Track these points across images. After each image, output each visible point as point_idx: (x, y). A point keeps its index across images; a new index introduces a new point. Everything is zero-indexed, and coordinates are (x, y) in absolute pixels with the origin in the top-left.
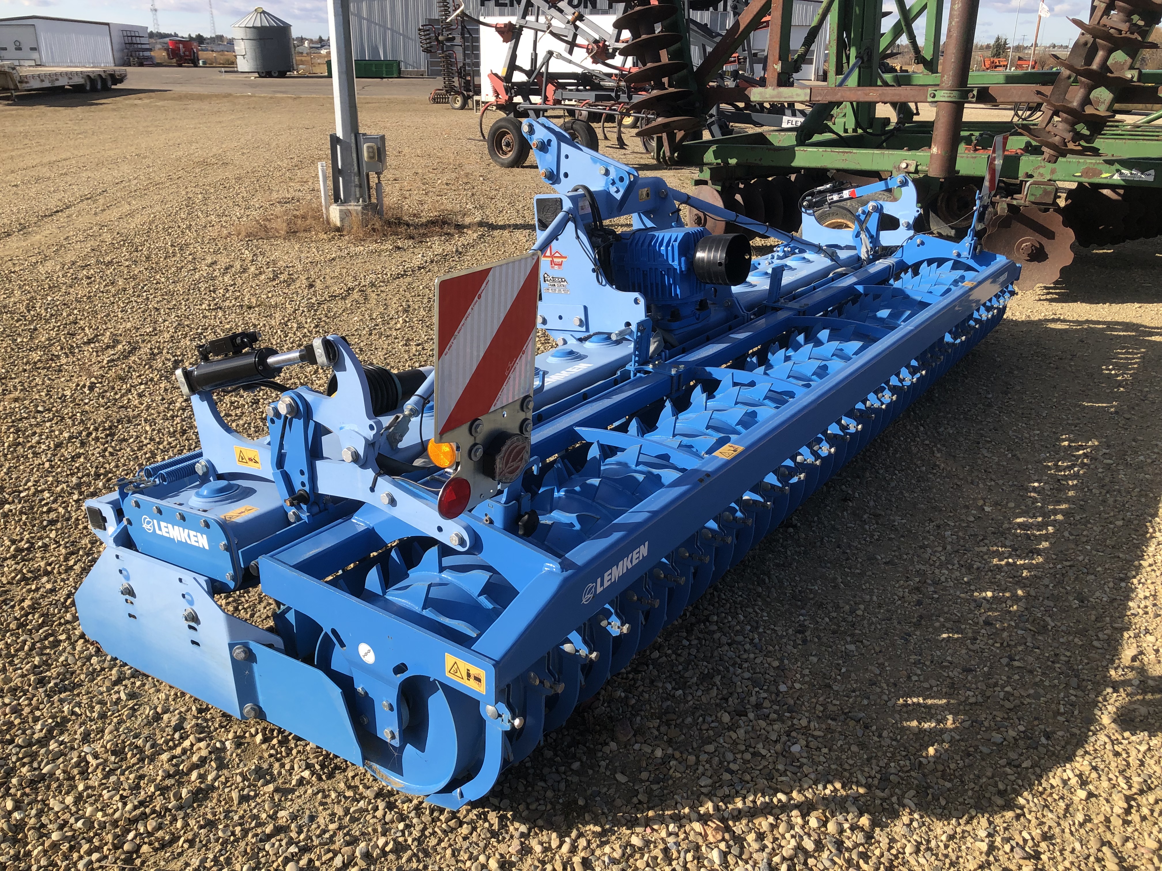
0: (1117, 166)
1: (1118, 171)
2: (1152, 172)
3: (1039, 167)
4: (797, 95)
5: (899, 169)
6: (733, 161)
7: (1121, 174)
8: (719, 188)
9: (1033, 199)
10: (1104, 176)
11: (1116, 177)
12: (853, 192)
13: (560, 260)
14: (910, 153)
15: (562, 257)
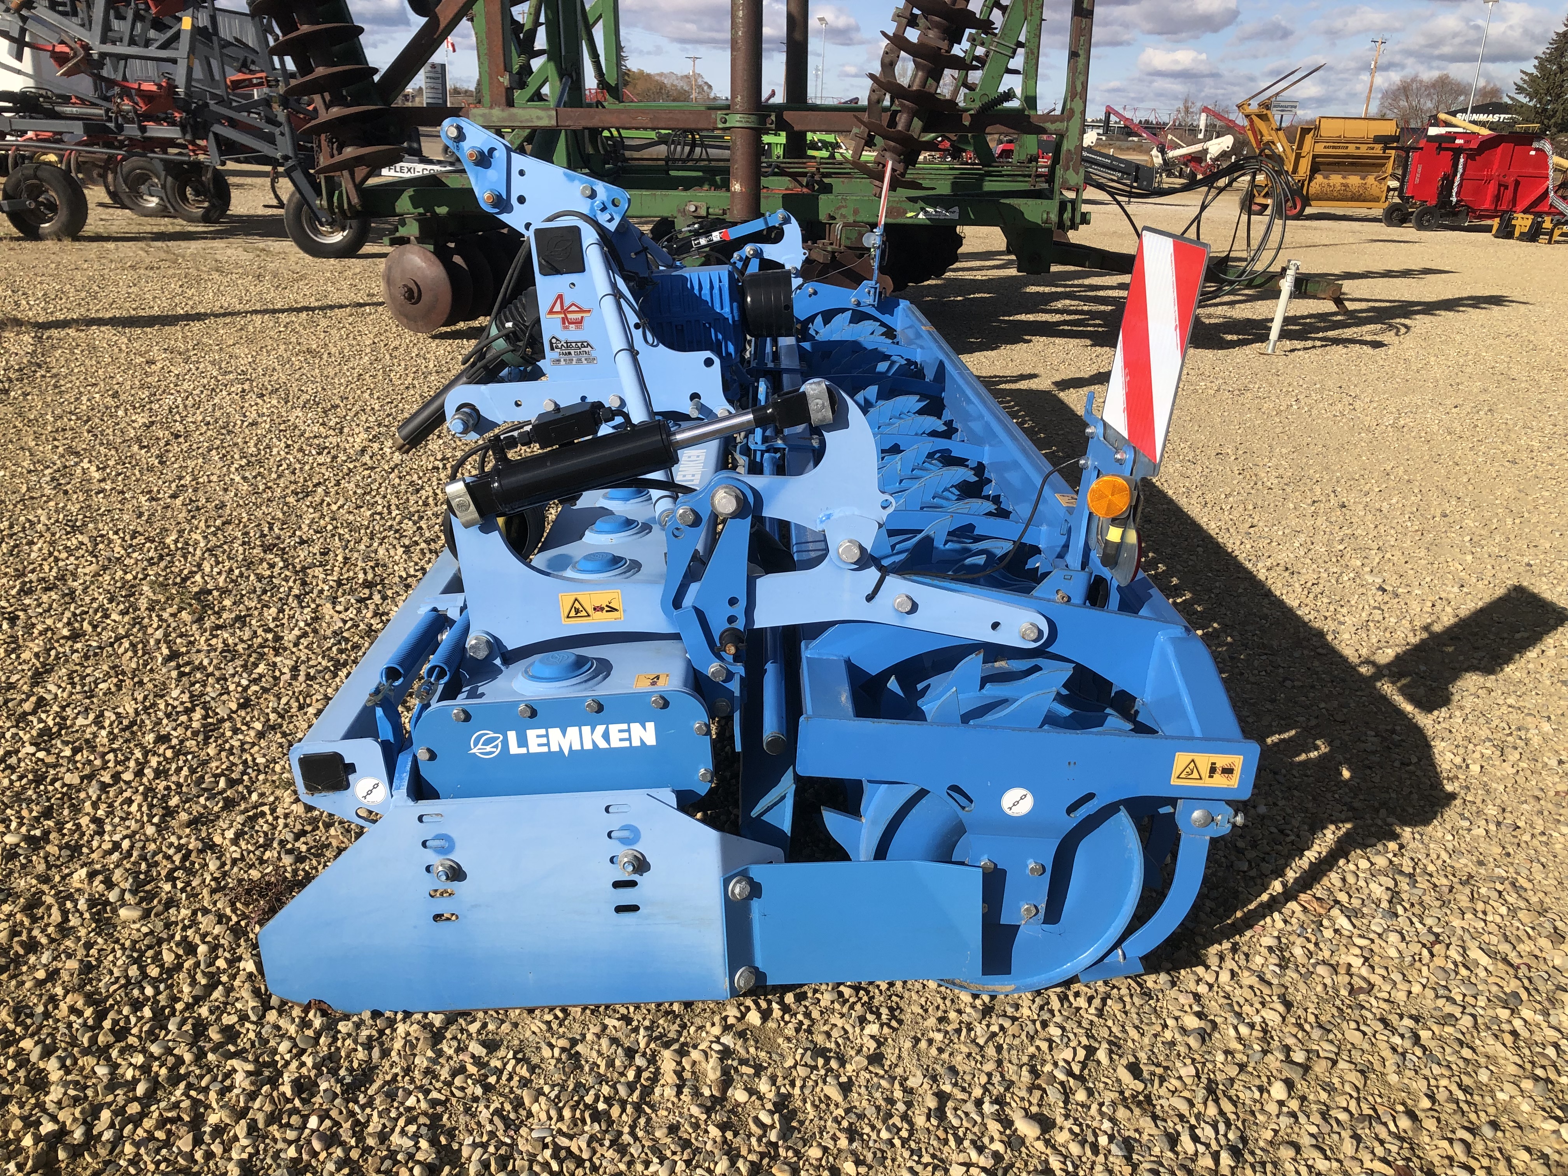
0: (921, 204)
1: (922, 209)
2: (956, 209)
3: (839, 208)
4: (539, 118)
5: (684, 212)
6: (442, 210)
7: (926, 212)
8: (431, 247)
9: (848, 243)
10: (910, 215)
11: (921, 216)
12: (726, 233)
13: (579, 316)
14: (689, 193)
15: (581, 311)
